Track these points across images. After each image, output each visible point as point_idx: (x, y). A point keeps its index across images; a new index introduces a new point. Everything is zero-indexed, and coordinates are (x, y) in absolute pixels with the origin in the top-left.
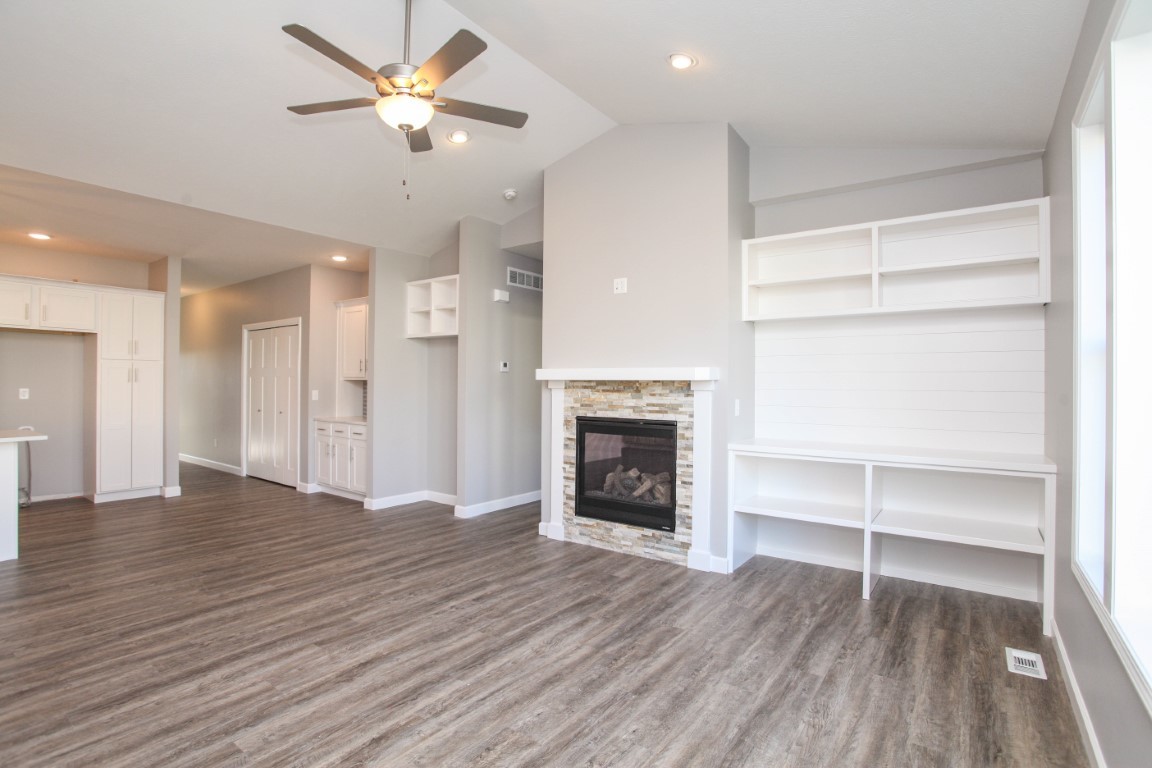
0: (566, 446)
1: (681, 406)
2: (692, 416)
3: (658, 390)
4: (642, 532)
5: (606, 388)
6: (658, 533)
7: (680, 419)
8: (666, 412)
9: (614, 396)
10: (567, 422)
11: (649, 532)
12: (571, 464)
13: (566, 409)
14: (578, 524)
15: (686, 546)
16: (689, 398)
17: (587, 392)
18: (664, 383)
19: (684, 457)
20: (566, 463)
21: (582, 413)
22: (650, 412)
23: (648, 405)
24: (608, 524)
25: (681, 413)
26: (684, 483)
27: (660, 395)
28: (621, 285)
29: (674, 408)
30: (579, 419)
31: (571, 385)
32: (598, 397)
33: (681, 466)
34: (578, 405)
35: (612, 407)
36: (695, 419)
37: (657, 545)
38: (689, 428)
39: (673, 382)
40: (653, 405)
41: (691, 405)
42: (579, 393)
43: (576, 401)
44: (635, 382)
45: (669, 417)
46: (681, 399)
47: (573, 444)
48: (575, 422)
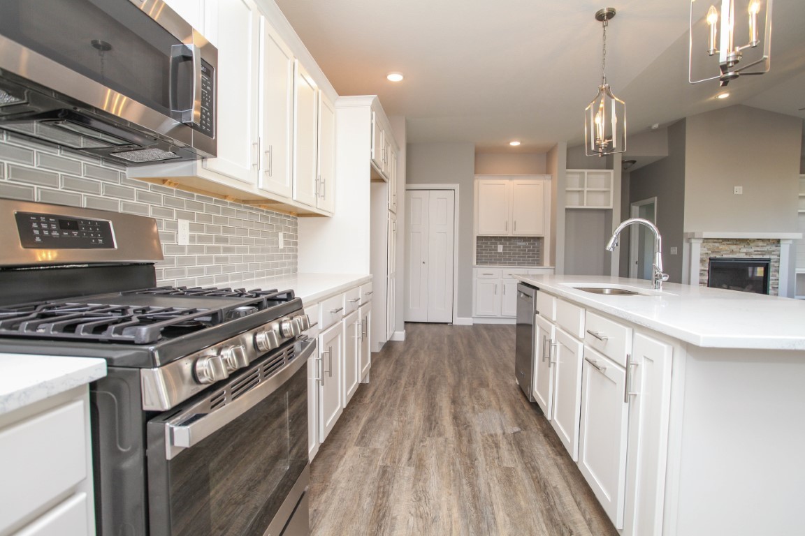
0: (701, 274)
1: (774, 251)
2: (779, 256)
3: (761, 244)
5: (728, 243)
7: (773, 257)
8: (765, 254)
9: (734, 247)
10: (702, 261)
13: (701, 255)
16: (778, 248)
17: (717, 245)
18: (763, 240)
19: (775, 276)
21: (713, 256)
22: (756, 255)
23: (755, 251)
25: (774, 255)
26: (773, 288)
27: (762, 246)
28: (739, 190)
29: (770, 253)
30: (710, 259)
31: (706, 240)
32: (723, 247)
33: (772, 280)
34: (710, 252)
35: (732, 252)
36: (781, 258)
38: (778, 261)
39: (769, 239)
40: (758, 251)
41: (779, 251)
42: (711, 245)
43: (709, 249)
44: (747, 239)
45: (767, 257)
46: (773, 248)
47: (706, 273)
48: (708, 261)
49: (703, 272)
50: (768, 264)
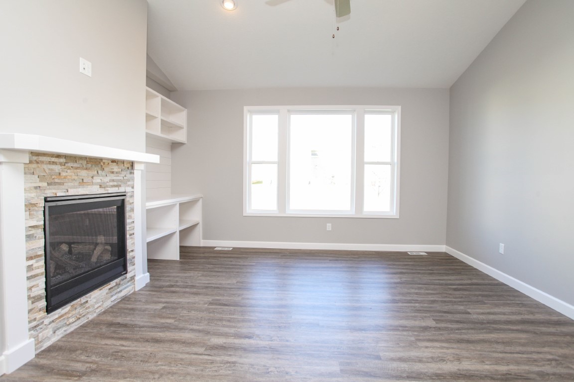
0: (29, 237)
1: (128, 180)
2: (133, 187)
3: (115, 168)
4: (109, 287)
5: (75, 165)
6: (117, 280)
7: (128, 189)
8: (120, 186)
9: (83, 174)
10: (30, 206)
11: (113, 283)
12: (37, 256)
13: (27, 191)
14: (50, 323)
15: (133, 278)
16: (132, 175)
17: (57, 168)
19: (130, 217)
21: (50, 193)
22: (112, 186)
23: (110, 180)
24: (83, 299)
25: (129, 186)
26: (130, 235)
27: (117, 173)
29: (125, 183)
30: (46, 200)
31: (36, 158)
32: (67, 173)
34: (45, 184)
35: (81, 183)
36: (135, 190)
37: (118, 290)
38: (132, 196)
40: (113, 180)
41: (133, 180)
43: (41, 179)
45: (122, 190)
46: (127, 173)
47: (40, 233)
48: (42, 203)
49: (33, 232)
50: (123, 200)
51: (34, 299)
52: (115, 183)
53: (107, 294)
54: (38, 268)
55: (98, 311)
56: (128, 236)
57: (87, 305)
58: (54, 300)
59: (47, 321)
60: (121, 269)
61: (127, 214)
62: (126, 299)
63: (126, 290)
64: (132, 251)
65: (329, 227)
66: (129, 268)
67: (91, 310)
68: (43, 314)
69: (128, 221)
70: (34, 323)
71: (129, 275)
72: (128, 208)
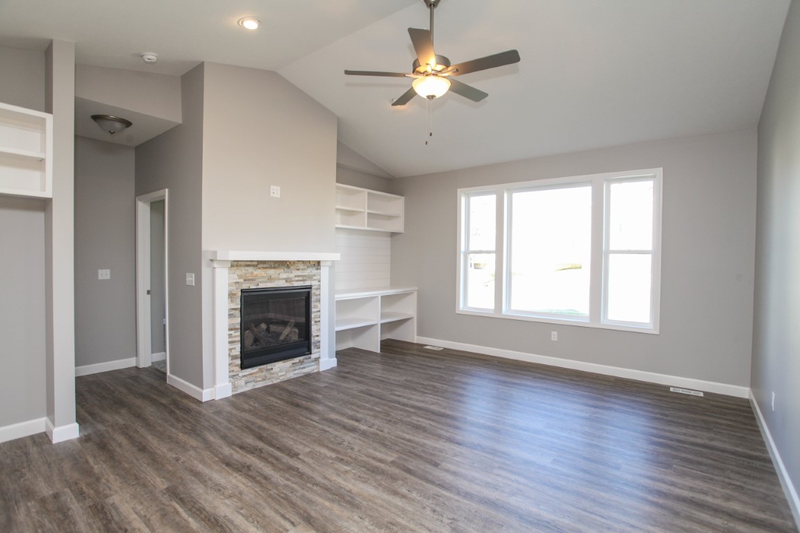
0: (231, 316)
1: (315, 275)
2: (319, 281)
3: (301, 266)
4: (292, 362)
5: (265, 266)
6: (301, 358)
7: (314, 283)
8: (306, 280)
9: (272, 272)
10: (231, 295)
11: (297, 360)
12: (236, 329)
13: (230, 285)
14: (243, 376)
15: (317, 359)
16: (318, 271)
17: (250, 269)
18: (303, 262)
19: (316, 307)
20: (230, 329)
21: (245, 286)
22: (297, 281)
23: (296, 276)
24: (269, 366)
25: (315, 280)
26: (316, 322)
27: (302, 269)
28: (276, 191)
29: (310, 277)
30: (242, 291)
31: (236, 264)
32: (258, 272)
33: (314, 312)
34: (242, 280)
35: (270, 279)
36: (322, 283)
37: (302, 366)
38: (319, 288)
39: (310, 261)
40: (299, 276)
41: (320, 275)
42: (243, 271)
43: (240, 277)
44: (286, 262)
45: (308, 283)
46: (314, 271)
47: (238, 313)
48: (239, 294)
49: (233, 312)
50: (309, 292)
51: (234, 358)
52: (301, 278)
53: (290, 367)
54: (236, 337)
55: (281, 378)
56: (313, 323)
57: (272, 371)
58: (246, 362)
59: (241, 374)
60: (305, 349)
61: (313, 304)
62: (308, 375)
63: (309, 368)
64: (318, 336)
65: (554, 336)
66: (314, 350)
67: (275, 376)
68: (238, 369)
69: (313, 310)
70: (232, 374)
71: (313, 356)
72: (313, 298)
